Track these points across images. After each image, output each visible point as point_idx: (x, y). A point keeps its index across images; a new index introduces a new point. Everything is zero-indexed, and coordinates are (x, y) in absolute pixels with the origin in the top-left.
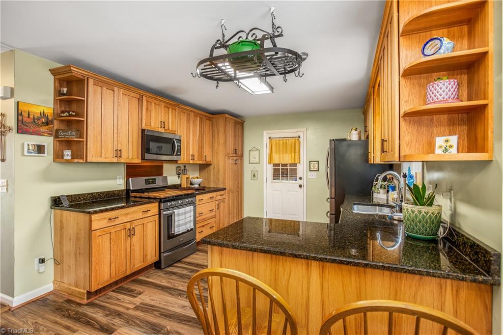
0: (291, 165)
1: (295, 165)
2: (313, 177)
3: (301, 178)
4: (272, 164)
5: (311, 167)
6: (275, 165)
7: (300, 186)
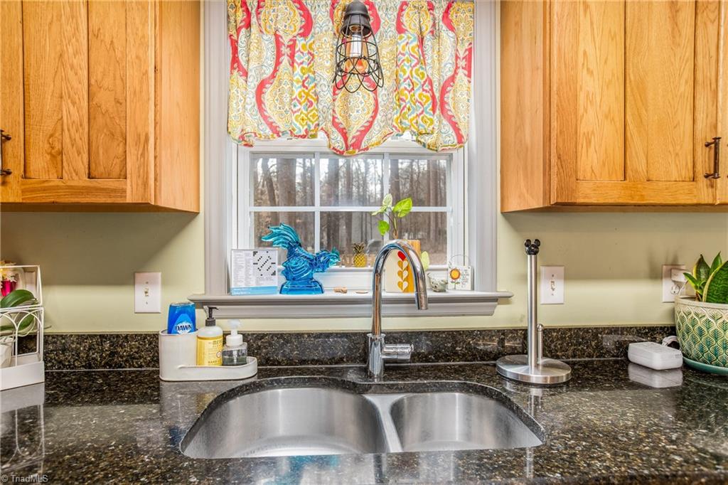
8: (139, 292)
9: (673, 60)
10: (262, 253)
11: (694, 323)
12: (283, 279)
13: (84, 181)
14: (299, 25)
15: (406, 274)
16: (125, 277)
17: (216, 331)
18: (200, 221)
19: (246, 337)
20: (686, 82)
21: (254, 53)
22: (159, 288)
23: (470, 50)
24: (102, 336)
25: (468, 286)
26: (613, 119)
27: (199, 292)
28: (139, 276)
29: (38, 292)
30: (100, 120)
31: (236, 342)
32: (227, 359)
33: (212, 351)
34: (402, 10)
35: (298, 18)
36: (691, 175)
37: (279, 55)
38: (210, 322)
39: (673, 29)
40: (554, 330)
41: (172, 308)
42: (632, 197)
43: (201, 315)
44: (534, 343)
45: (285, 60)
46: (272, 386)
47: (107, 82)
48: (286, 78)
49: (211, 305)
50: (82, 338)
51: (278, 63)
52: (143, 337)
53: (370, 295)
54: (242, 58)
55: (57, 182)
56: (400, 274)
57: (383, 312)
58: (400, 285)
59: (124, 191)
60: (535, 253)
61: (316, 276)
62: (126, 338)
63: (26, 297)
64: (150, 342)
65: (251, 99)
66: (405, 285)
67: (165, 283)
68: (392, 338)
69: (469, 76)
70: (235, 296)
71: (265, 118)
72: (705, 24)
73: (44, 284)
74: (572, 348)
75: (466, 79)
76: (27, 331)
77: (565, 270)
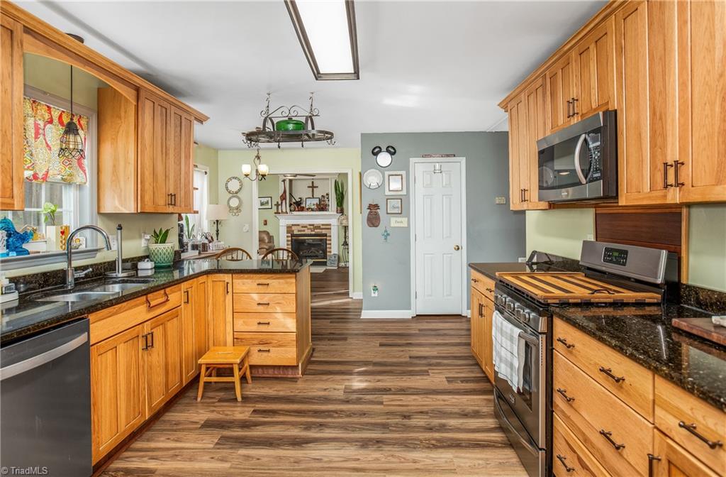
11: (158, 251)
15: (63, 242)
25: (84, 246)
44: (120, 266)
58: (61, 247)
66: (64, 247)
68: (77, 269)
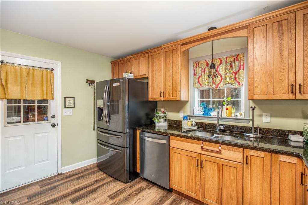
0: (39, 101)
1: (46, 101)
2: (69, 114)
3: (53, 117)
4: (6, 100)
5: (67, 104)
6: (9, 101)
7: (53, 125)
8: (180, 113)
9: (281, 67)
10: (199, 108)
12: (203, 113)
13: (172, 97)
14: (206, 65)
15: (227, 113)
16: (178, 111)
17: (190, 120)
18: (189, 102)
19: (196, 122)
20: (286, 71)
21: (198, 72)
22: (183, 113)
23: (244, 64)
24: (175, 120)
25: (243, 117)
26: (264, 81)
27: (189, 114)
28: (180, 111)
29: (167, 113)
30: (174, 89)
31: (194, 123)
32: (192, 125)
33: (190, 124)
34: (227, 58)
35: (206, 64)
36: (288, 92)
37: (202, 72)
38: (190, 119)
39: (281, 60)
40: (266, 128)
41: (184, 116)
42: (269, 98)
43: (188, 118)
45: (203, 73)
46: (199, 131)
47: (175, 84)
48: (203, 76)
49: (190, 116)
50: (172, 120)
51: (202, 73)
52: (180, 121)
53: (217, 117)
54: (196, 73)
55: (169, 98)
56: (226, 113)
57: (219, 120)
58: (226, 115)
59: (176, 99)
60: (254, 110)
61: (210, 113)
62: (178, 121)
63: (165, 113)
64: (181, 121)
65: (197, 81)
66: (227, 115)
67: (184, 112)
68: (221, 125)
69: (244, 70)
70: (194, 115)
71: (200, 84)
72: (291, 57)
73: (168, 112)
74: (271, 134)
75: (243, 70)
76: (165, 118)
77: (271, 114)
